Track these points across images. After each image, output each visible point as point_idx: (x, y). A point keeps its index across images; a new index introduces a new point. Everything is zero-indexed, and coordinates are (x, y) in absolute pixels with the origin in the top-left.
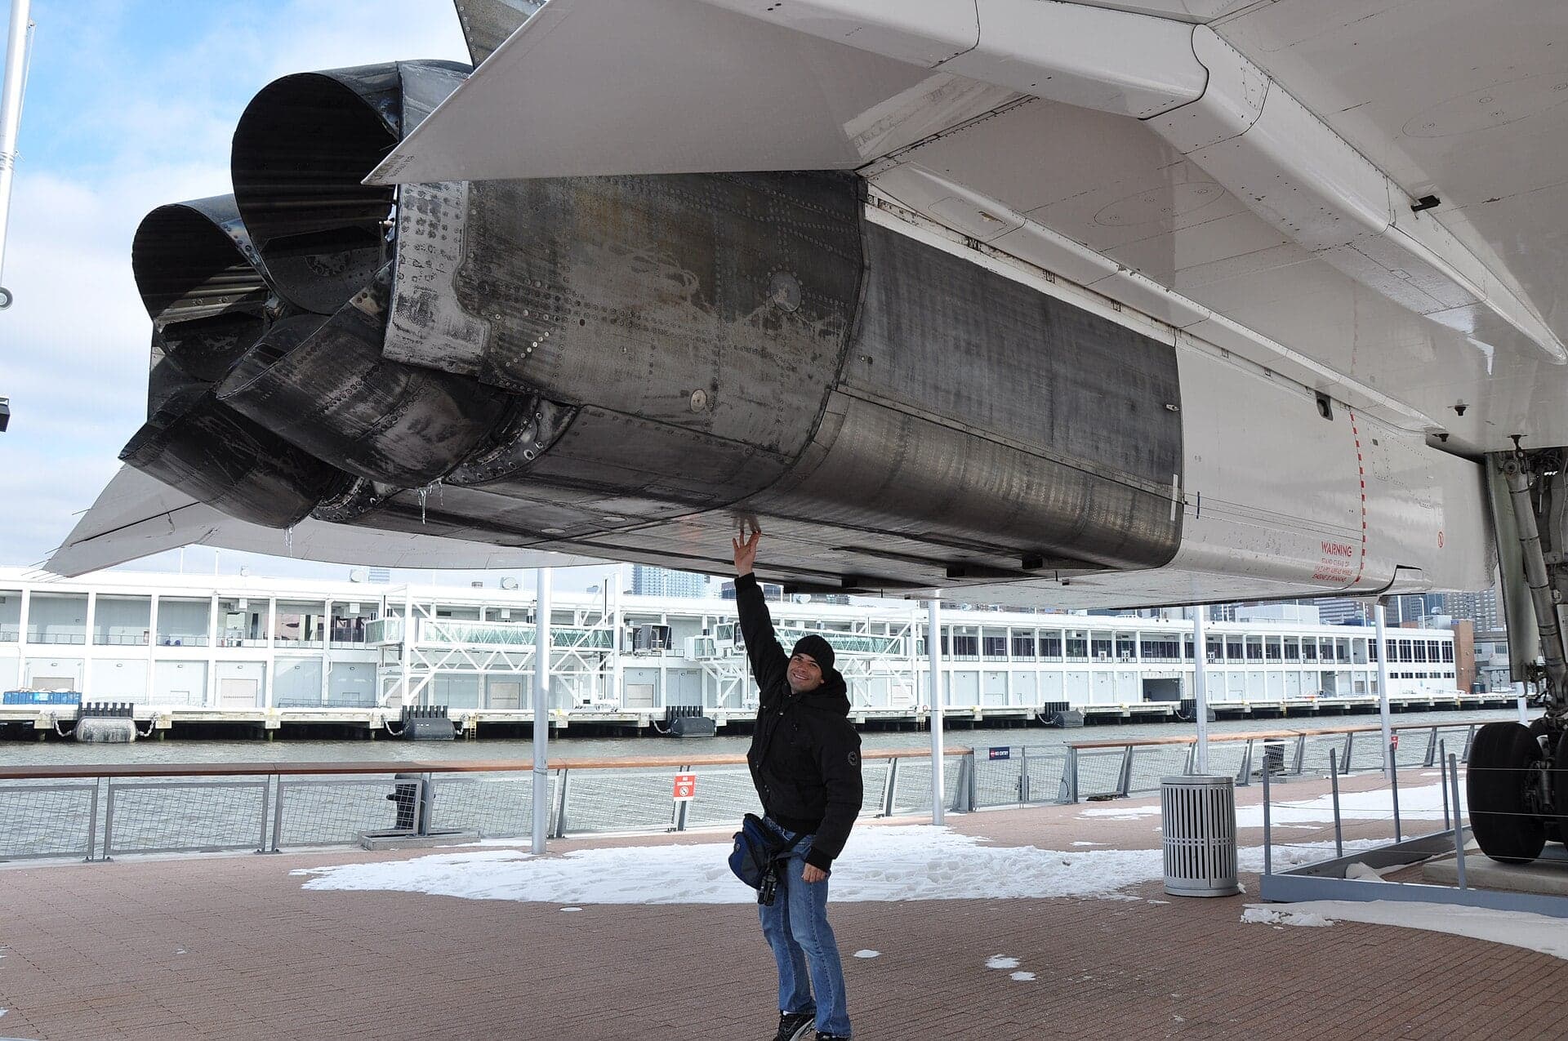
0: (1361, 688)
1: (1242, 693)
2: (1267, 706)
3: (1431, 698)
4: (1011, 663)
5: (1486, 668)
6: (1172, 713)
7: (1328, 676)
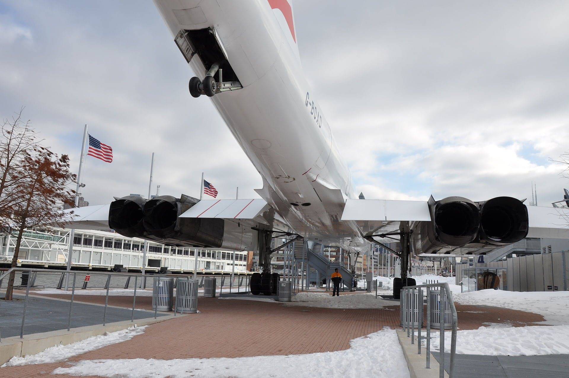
0: (218, 267)
1: (181, 266)
2: (188, 271)
3: (239, 272)
4: (103, 250)
5: (255, 264)
6: (157, 271)
7: (208, 263)
